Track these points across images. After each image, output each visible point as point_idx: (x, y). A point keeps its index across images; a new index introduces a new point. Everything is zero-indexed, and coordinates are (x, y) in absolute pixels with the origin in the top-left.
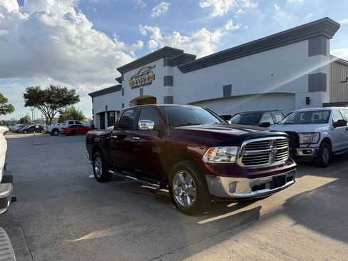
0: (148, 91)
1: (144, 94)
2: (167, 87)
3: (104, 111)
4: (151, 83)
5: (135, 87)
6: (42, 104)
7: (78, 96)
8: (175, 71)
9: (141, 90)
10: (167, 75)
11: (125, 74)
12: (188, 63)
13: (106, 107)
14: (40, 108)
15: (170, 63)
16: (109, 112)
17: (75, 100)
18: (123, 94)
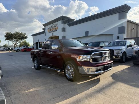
0: (55, 34)
1: (54, 35)
2: (63, 32)
3: (38, 42)
4: (56, 31)
5: (50, 32)
6: (12, 39)
7: (27, 36)
8: (66, 26)
9: (53, 34)
10: (63, 27)
11: (46, 27)
12: (71, 22)
13: (39, 40)
14: (11, 41)
15: (64, 23)
16: (40, 42)
17: (26, 37)
18: (45, 35)
